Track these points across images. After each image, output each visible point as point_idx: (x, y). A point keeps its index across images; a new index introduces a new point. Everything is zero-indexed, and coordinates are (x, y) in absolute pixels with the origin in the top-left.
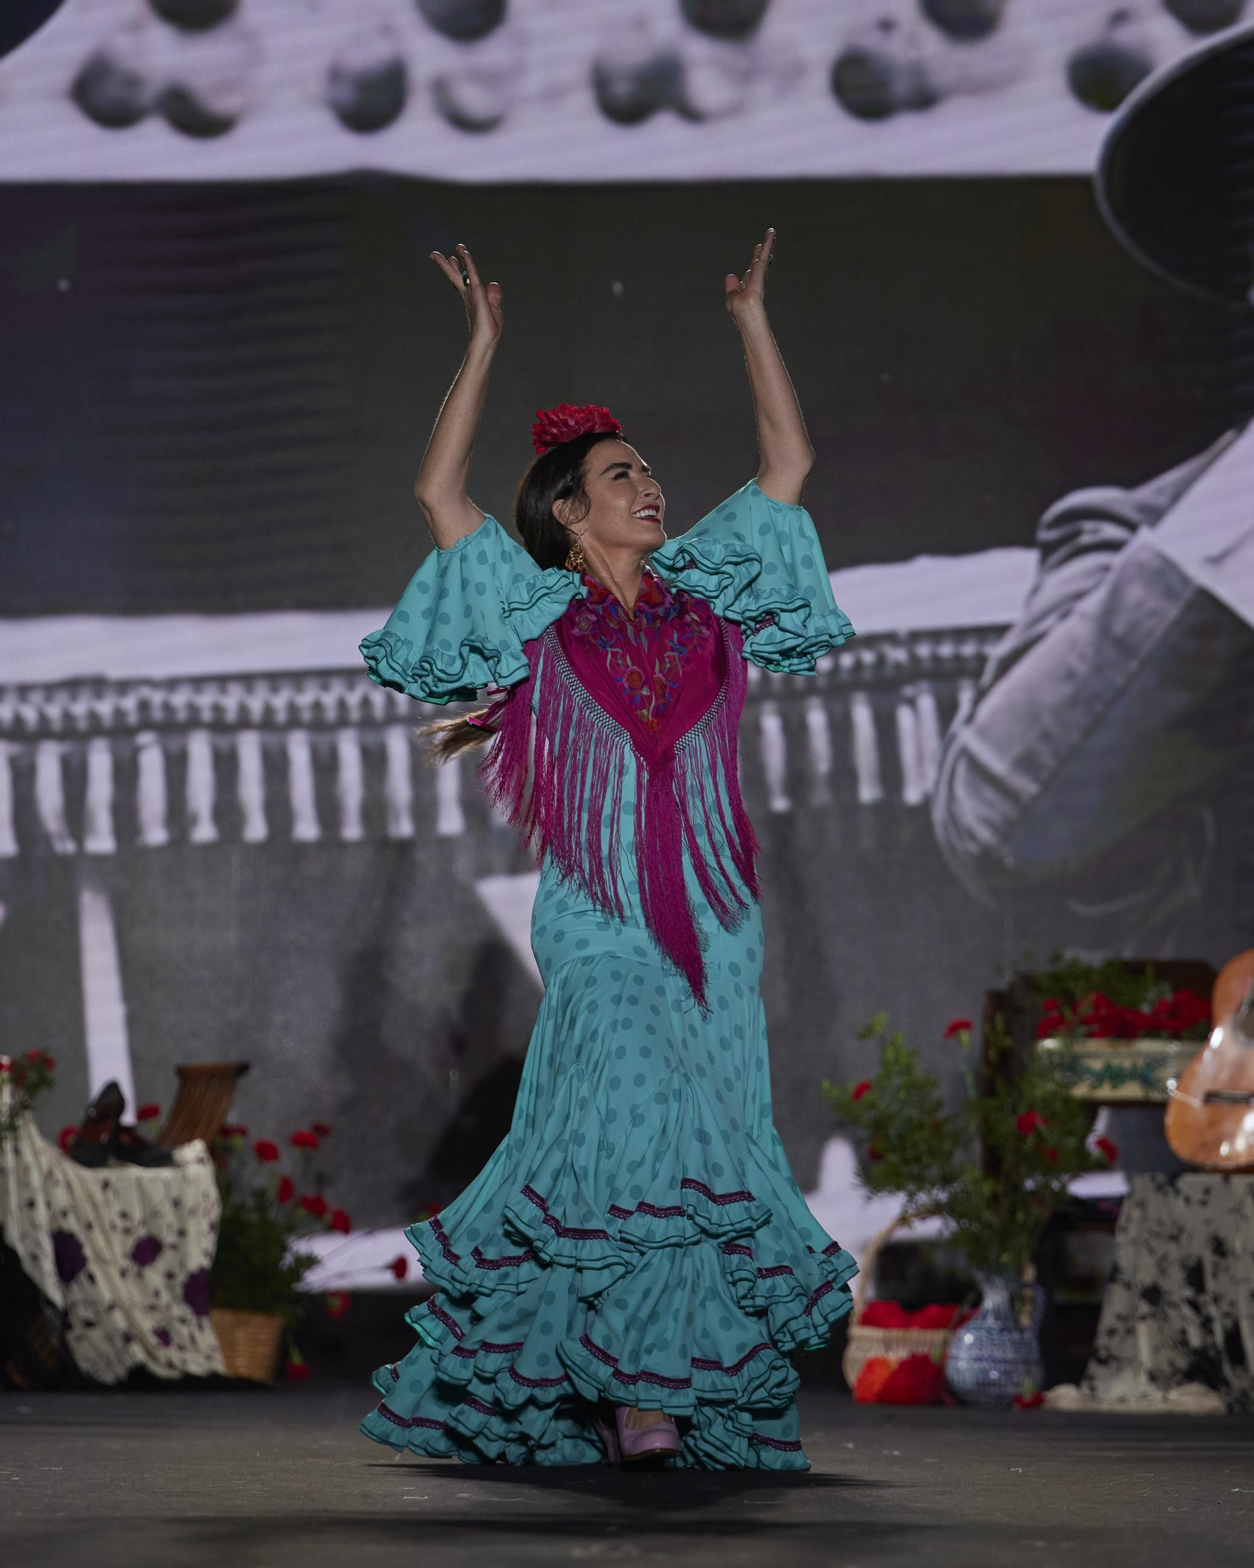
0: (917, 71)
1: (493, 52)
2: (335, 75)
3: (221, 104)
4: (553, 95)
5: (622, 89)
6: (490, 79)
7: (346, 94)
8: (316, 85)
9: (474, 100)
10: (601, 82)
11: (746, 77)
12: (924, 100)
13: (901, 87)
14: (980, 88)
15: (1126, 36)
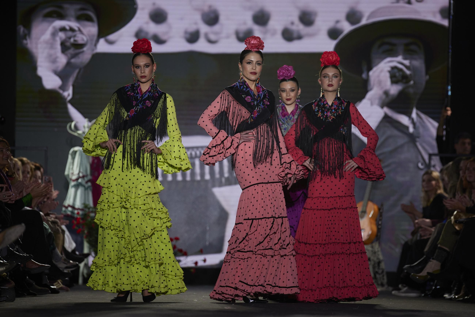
0: (298, 32)
1: (216, 28)
2: (186, 32)
3: (163, 37)
4: (228, 37)
5: (241, 35)
6: (216, 33)
7: (188, 36)
8: (182, 33)
9: (212, 37)
10: (237, 34)
11: (265, 33)
12: (300, 37)
13: (295, 35)
14: (311, 35)
15: (339, 26)
